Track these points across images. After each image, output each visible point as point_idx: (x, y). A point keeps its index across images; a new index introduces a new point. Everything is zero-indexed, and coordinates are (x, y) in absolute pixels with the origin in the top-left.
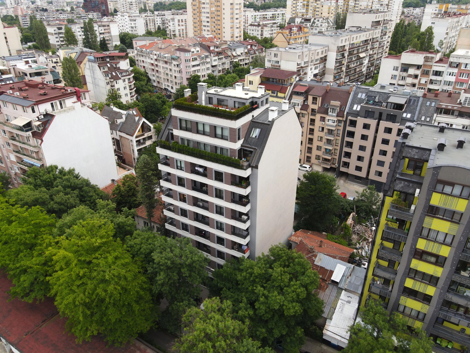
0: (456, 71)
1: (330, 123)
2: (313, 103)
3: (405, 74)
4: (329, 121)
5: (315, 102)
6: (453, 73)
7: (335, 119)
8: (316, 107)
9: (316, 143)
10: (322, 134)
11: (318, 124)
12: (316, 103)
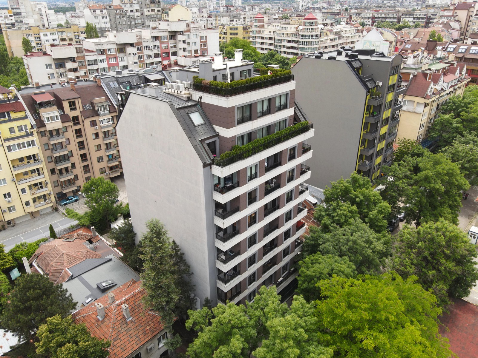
0: (104, 57)
1: (105, 123)
2: (71, 109)
3: (62, 70)
4: (103, 121)
5: (72, 107)
6: (103, 59)
7: (109, 117)
8: (76, 113)
9: (94, 155)
10: (99, 141)
11: (89, 131)
12: (75, 109)
